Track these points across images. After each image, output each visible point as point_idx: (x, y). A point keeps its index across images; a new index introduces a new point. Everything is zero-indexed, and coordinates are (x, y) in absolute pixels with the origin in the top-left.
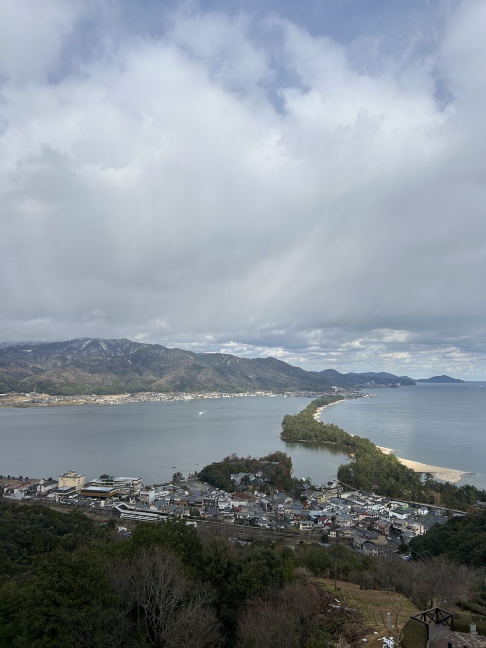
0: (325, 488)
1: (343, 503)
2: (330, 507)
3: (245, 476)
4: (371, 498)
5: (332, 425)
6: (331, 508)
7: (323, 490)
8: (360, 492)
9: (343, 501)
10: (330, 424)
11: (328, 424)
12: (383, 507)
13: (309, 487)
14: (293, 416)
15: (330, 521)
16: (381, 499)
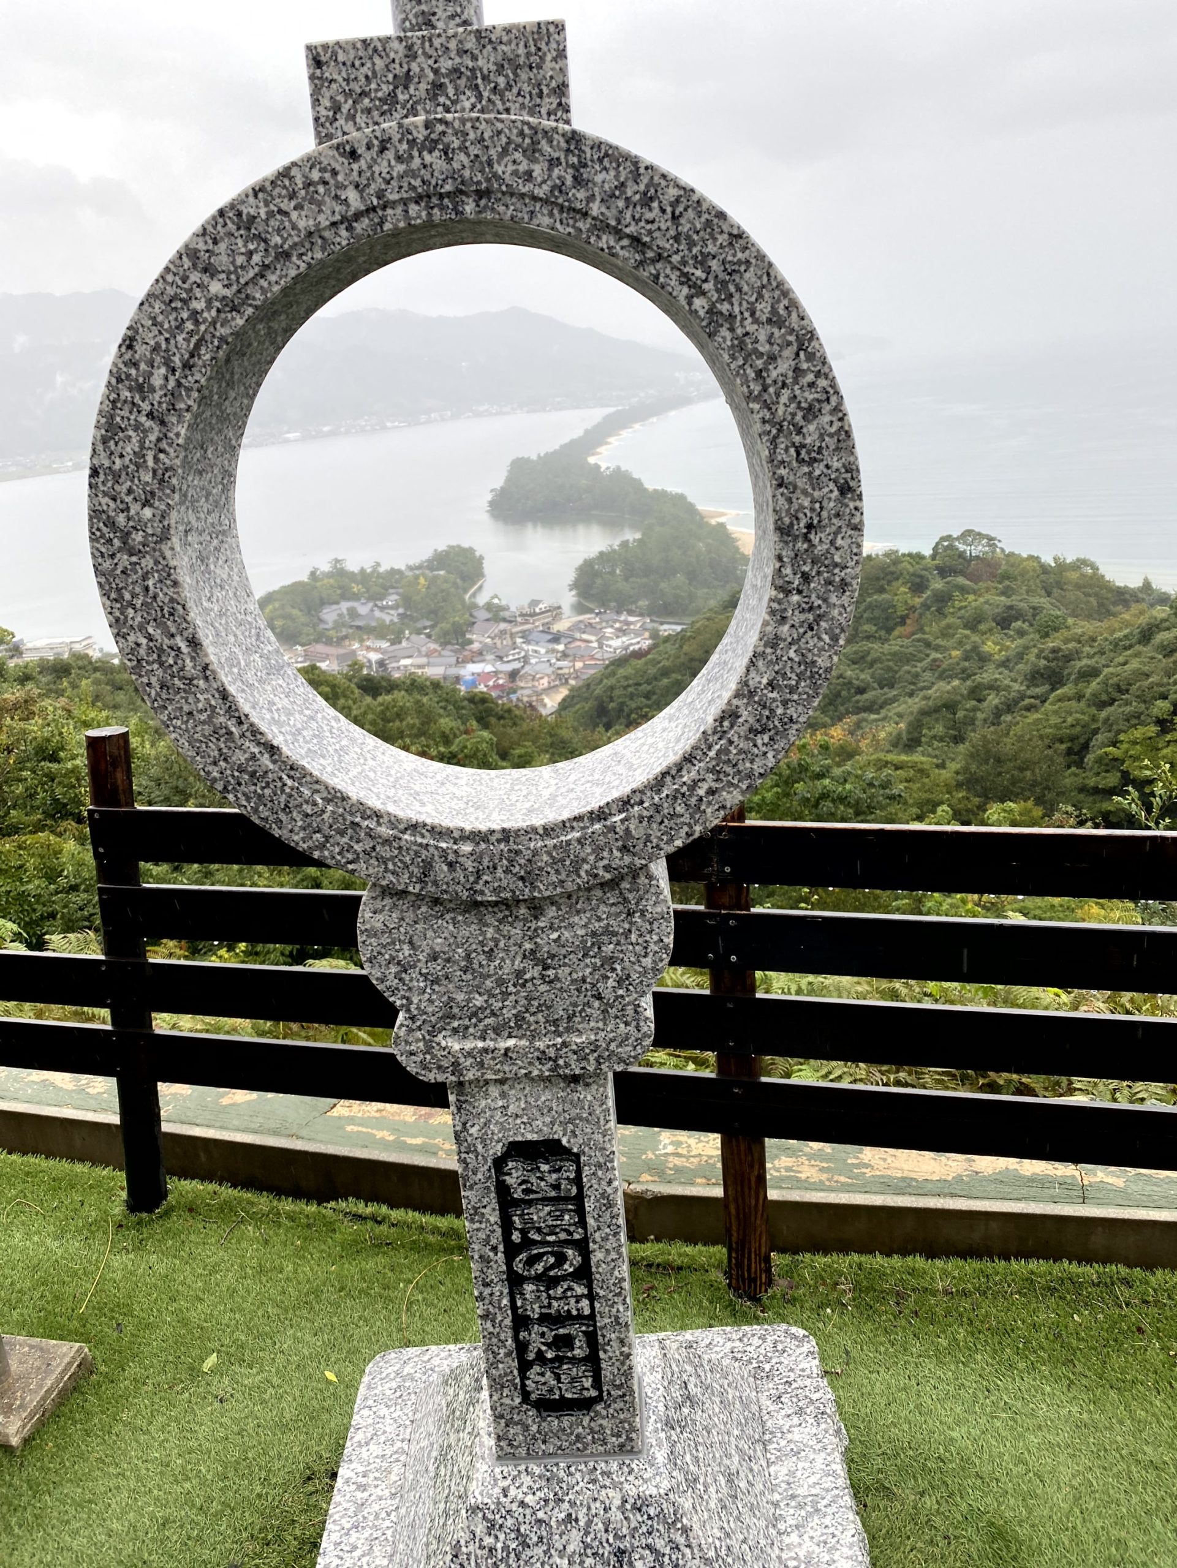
0: (522, 615)
1: (549, 641)
2: (519, 653)
3: (348, 609)
4: (617, 625)
5: (619, 468)
6: (523, 654)
7: (519, 619)
8: (597, 614)
9: (549, 637)
10: (613, 466)
11: (608, 468)
12: (638, 639)
13: (488, 615)
14: (534, 457)
15: (501, 682)
16: (639, 625)
